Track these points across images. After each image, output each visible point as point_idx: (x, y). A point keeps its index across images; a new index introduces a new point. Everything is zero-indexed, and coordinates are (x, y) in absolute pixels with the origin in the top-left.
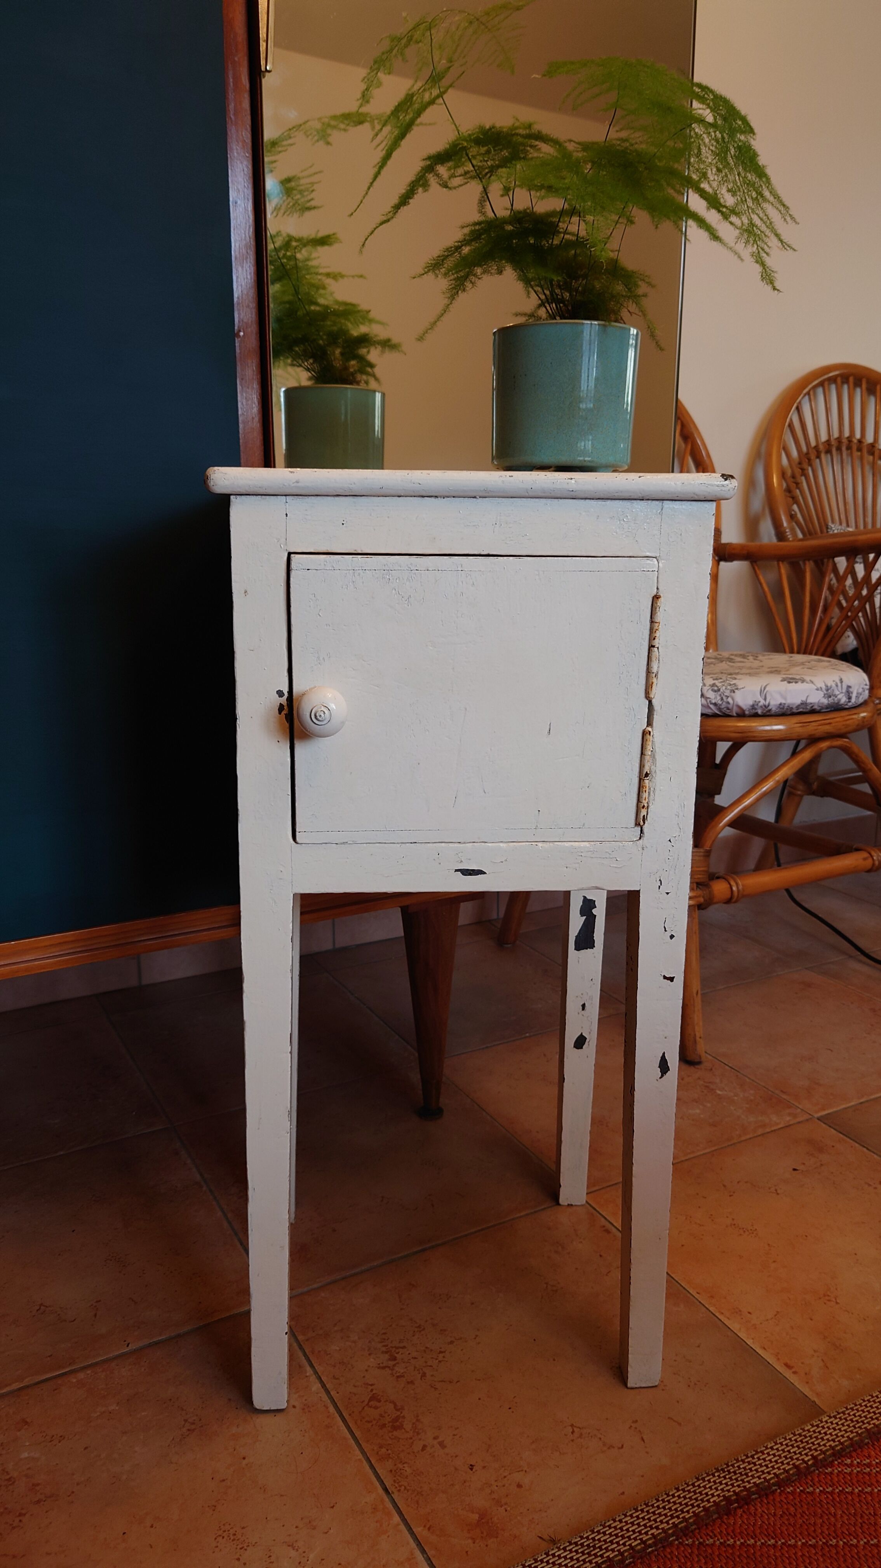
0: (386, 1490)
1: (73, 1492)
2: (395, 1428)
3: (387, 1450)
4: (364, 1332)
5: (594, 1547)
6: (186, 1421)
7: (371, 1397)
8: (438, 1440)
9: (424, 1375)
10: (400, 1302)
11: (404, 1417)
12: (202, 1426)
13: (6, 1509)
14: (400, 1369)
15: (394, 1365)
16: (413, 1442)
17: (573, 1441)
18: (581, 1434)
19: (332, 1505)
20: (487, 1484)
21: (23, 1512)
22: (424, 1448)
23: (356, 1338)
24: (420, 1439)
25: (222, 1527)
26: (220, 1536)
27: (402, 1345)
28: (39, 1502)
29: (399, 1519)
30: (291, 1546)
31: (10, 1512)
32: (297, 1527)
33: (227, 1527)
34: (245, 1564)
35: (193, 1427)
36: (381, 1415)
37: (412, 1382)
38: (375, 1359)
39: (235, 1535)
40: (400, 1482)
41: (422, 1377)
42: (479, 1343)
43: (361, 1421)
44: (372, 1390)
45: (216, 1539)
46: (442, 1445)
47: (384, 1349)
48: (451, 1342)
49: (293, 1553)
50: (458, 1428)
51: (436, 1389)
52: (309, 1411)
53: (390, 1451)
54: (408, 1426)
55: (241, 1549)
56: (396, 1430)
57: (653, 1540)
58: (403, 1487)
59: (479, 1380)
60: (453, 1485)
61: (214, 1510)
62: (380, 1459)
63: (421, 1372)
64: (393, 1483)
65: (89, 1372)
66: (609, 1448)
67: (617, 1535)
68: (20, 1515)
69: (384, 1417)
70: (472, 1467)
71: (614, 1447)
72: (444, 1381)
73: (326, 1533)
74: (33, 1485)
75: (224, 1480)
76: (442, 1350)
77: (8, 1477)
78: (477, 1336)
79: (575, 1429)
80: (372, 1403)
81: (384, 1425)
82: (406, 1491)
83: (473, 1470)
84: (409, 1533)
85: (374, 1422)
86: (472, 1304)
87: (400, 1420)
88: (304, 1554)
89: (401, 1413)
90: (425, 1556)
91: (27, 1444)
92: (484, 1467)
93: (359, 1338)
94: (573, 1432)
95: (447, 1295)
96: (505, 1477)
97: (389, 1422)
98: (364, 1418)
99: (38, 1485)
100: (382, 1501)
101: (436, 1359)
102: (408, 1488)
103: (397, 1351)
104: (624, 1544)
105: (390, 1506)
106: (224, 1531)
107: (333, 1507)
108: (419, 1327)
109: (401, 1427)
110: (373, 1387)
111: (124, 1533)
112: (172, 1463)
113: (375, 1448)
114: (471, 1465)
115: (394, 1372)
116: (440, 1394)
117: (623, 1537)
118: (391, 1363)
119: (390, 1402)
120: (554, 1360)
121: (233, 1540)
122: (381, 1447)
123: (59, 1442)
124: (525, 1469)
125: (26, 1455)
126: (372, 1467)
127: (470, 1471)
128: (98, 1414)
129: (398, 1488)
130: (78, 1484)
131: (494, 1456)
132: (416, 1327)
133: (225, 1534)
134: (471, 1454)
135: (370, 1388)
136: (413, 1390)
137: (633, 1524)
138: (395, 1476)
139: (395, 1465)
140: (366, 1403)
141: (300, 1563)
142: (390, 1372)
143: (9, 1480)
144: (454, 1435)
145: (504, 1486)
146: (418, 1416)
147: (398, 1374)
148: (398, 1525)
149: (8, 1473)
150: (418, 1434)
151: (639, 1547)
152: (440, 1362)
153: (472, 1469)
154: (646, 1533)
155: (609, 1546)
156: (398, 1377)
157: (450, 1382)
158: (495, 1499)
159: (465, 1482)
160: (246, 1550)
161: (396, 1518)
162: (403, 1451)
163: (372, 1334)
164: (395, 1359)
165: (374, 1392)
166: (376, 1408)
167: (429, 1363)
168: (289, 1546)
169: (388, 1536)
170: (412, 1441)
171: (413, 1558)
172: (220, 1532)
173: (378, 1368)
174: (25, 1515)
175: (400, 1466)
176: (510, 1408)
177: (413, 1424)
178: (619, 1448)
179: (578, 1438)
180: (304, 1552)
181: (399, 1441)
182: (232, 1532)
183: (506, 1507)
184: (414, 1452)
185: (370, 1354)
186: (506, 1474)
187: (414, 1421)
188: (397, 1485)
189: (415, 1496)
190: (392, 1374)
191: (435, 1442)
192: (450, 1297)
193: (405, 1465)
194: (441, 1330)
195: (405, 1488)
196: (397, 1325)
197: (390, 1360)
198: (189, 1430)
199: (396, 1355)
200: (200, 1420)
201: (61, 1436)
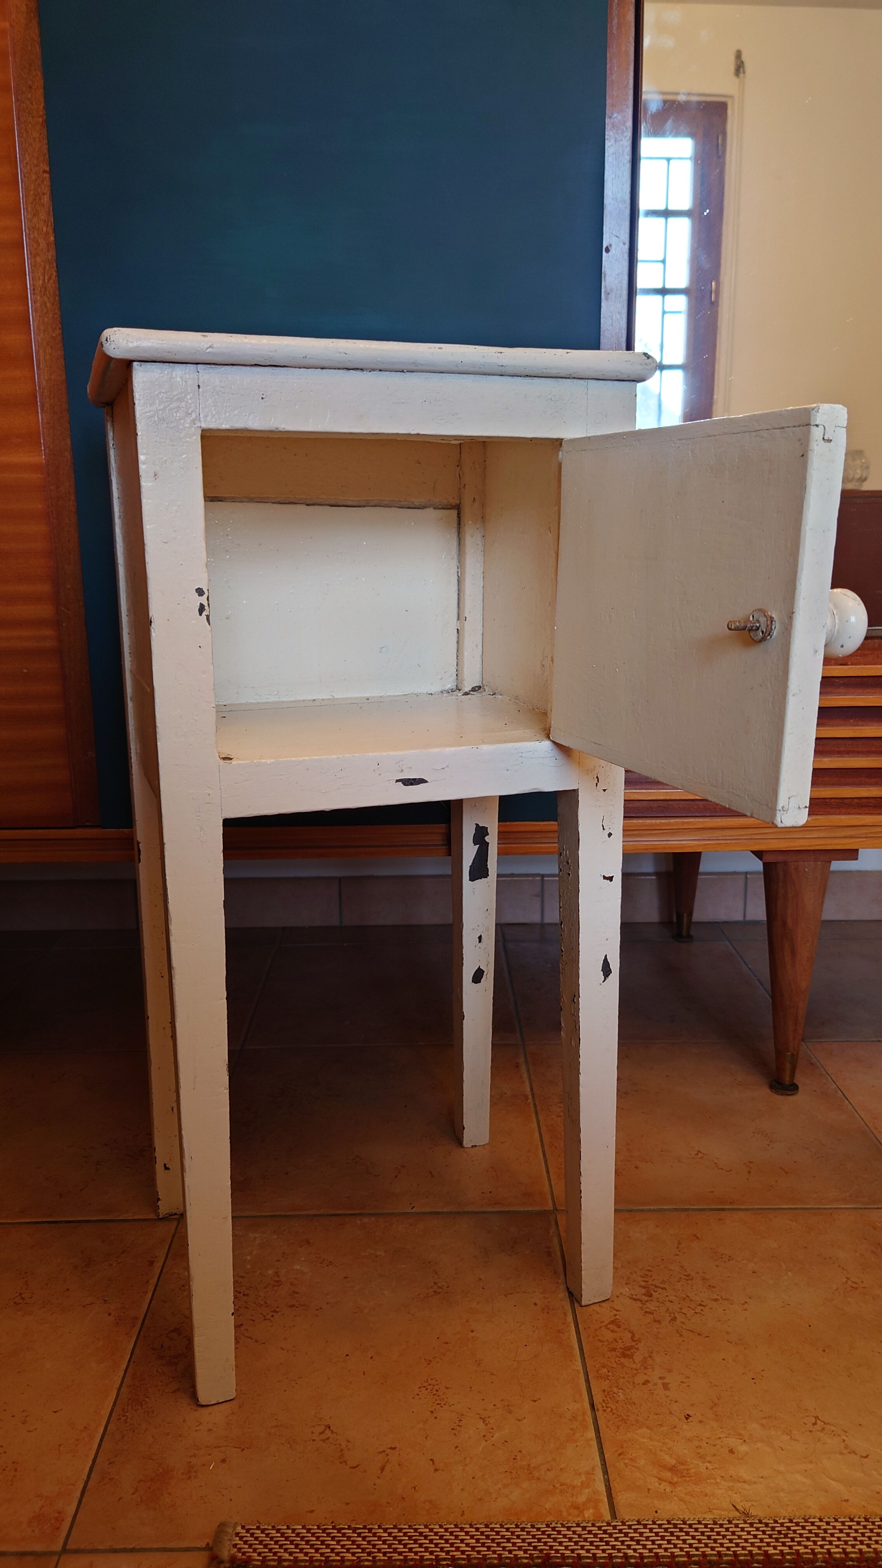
0: (592, 1406)
1: (321, 1308)
2: (624, 1355)
3: (608, 1372)
4: (629, 1262)
5: (786, 1536)
6: (435, 1283)
7: (612, 1321)
8: (664, 1381)
9: (674, 1319)
10: (678, 1248)
11: (637, 1349)
12: (447, 1293)
13: (266, 1303)
14: (651, 1306)
15: (647, 1301)
16: (636, 1374)
17: (810, 1431)
18: (823, 1429)
19: (535, 1399)
20: (697, 1437)
21: (278, 1310)
22: (646, 1382)
23: (620, 1266)
24: (646, 1374)
25: (429, 1380)
26: (424, 1387)
27: (662, 1286)
28: (292, 1306)
29: (594, 1434)
30: (484, 1420)
31: (268, 1306)
32: (495, 1405)
33: (433, 1382)
34: (436, 1418)
35: (439, 1290)
36: (615, 1340)
37: (659, 1322)
38: (630, 1290)
39: (437, 1391)
40: (608, 1403)
41: (672, 1320)
42: (745, 1310)
43: (594, 1337)
44: (615, 1315)
45: (420, 1388)
46: (666, 1386)
47: (643, 1284)
48: (716, 1300)
49: (481, 1425)
50: (689, 1377)
51: (681, 1335)
52: (548, 1313)
53: (610, 1374)
54: (638, 1357)
55: (438, 1404)
56: (625, 1358)
57: (858, 1555)
58: (610, 1409)
59: (731, 1343)
60: (661, 1425)
61: (428, 1364)
62: (597, 1377)
63: (673, 1315)
64: (601, 1402)
65: (373, 1219)
66: (849, 1453)
67: (817, 1535)
68: (275, 1311)
69: (618, 1342)
70: (688, 1417)
71: (856, 1454)
72: (693, 1332)
73: (519, 1420)
74: (294, 1292)
75: (447, 1343)
76: (703, 1304)
77: (278, 1279)
78: (746, 1302)
79: (818, 1422)
80: (611, 1326)
81: (614, 1350)
82: (611, 1414)
83: (689, 1420)
84: (599, 1451)
85: (606, 1343)
86: (754, 1272)
87: (632, 1351)
88: (492, 1431)
89: (637, 1344)
90: (606, 1477)
91: (303, 1259)
92: (701, 1422)
93: (622, 1267)
94: (815, 1424)
95: (730, 1257)
96: (720, 1438)
97: (621, 1348)
98: (597, 1336)
99: (297, 1293)
100: (584, 1414)
101: (693, 1310)
102: (615, 1411)
103: (656, 1289)
104: (822, 1546)
105: (590, 1421)
106: (430, 1385)
107: (535, 1401)
108: (688, 1276)
109: (631, 1357)
110: (617, 1313)
111: (347, 1355)
112: (409, 1313)
113: (597, 1366)
114: (688, 1415)
115: (645, 1306)
116: (684, 1341)
117: (824, 1539)
118: (645, 1298)
119: (629, 1332)
120: (824, 1351)
121: (434, 1395)
122: (604, 1366)
123: (328, 1266)
124: (746, 1439)
125: (298, 1267)
126: (587, 1381)
127: (685, 1419)
128: (367, 1254)
129: (605, 1408)
130: (327, 1303)
131: (717, 1415)
132: (684, 1275)
133: (429, 1387)
134: (692, 1405)
135: (615, 1312)
136: (657, 1328)
137: (841, 1531)
138: (606, 1397)
139: (610, 1387)
140: (606, 1323)
141: (484, 1436)
142: (641, 1305)
143: (277, 1282)
144: (682, 1382)
145: (714, 1445)
146: (652, 1353)
147: (647, 1310)
148: (591, 1439)
149: (279, 1276)
150: (646, 1368)
151: (838, 1556)
152: (696, 1313)
153: (687, 1419)
154: (853, 1546)
155: (803, 1541)
156: (646, 1312)
157: (699, 1334)
158: (699, 1453)
159: (675, 1427)
160: (442, 1407)
161: (592, 1434)
162: (624, 1378)
163: (636, 1267)
164: (651, 1296)
165: (617, 1317)
166: (613, 1331)
167: (684, 1311)
168: (481, 1418)
169: (577, 1446)
170: (636, 1372)
171: (592, 1474)
172: (425, 1384)
173: (630, 1298)
174: (278, 1312)
175: (615, 1390)
176: (753, 1379)
177: (645, 1358)
178: (862, 1457)
179: (818, 1431)
180: (492, 1429)
181: (623, 1368)
182: (436, 1387)
183: (708, 1464)
184: (634, 1383)
185: (626, 1284)
186: (722, 1436)
187: (647, 1355)
188: (604, 1405)
189: (618, 1421)
190: (642, 1309)
191: (660, 1382)
192: (733, 1259)
193: (619, 1391)
194: (709, 1286)
195: (612, 1410)
196: (665, 1267)
197: (645, 1295)
198: (435, 1292)
199: (653, 1293)
200: (448, 1287)
201: (330, 1262)
